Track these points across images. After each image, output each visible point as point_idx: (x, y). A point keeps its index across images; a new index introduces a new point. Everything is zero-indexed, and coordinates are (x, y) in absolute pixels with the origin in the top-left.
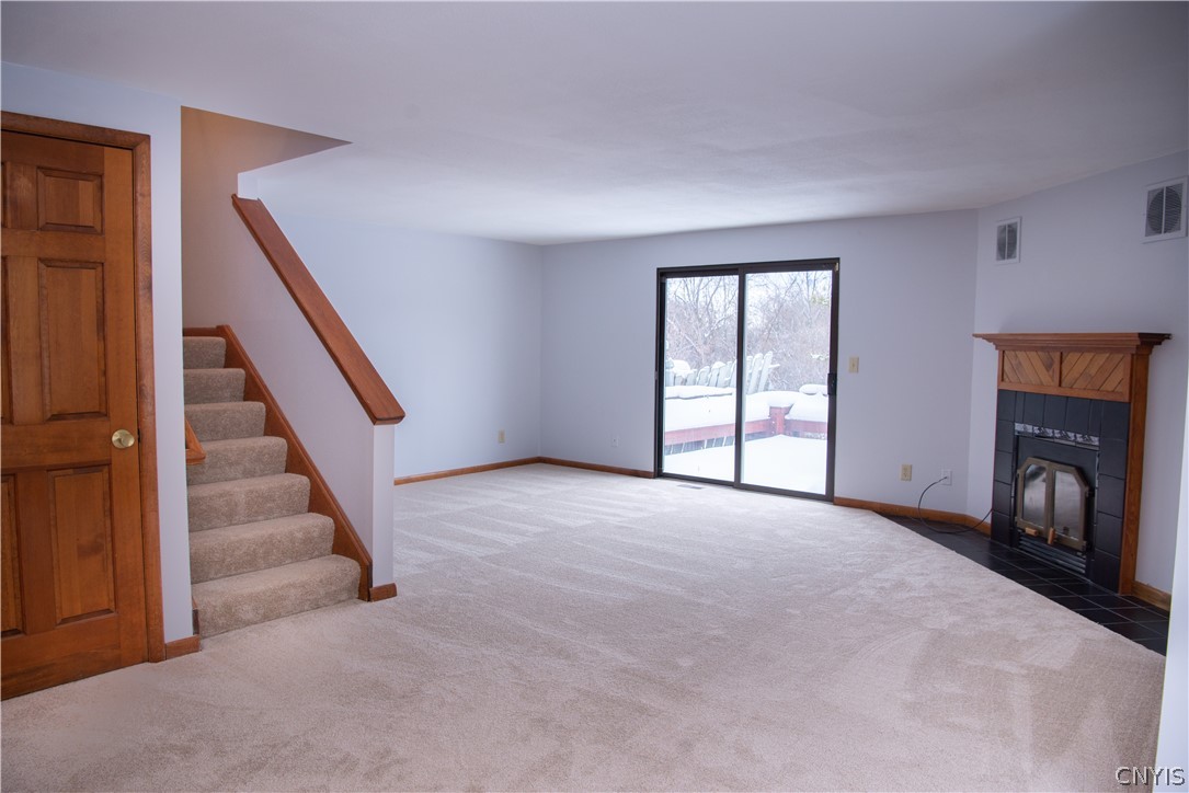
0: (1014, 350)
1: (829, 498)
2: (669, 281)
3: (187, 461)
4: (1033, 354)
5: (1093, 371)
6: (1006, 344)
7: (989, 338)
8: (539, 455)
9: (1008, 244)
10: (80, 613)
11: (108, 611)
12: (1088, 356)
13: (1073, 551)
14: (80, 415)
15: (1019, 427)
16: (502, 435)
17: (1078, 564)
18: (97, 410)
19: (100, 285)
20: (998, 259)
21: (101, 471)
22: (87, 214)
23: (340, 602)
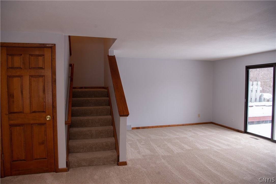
2: (250, 70)
3: (65, 124)
8: (212, 121)
10: (39, 158)
11: (46, 158)
14: (39, 112)
16: (199, 115)
18: (43, 111)
19: (44, 81)
21: (44, 125)
22: (41, 65)
23: (111, 164)
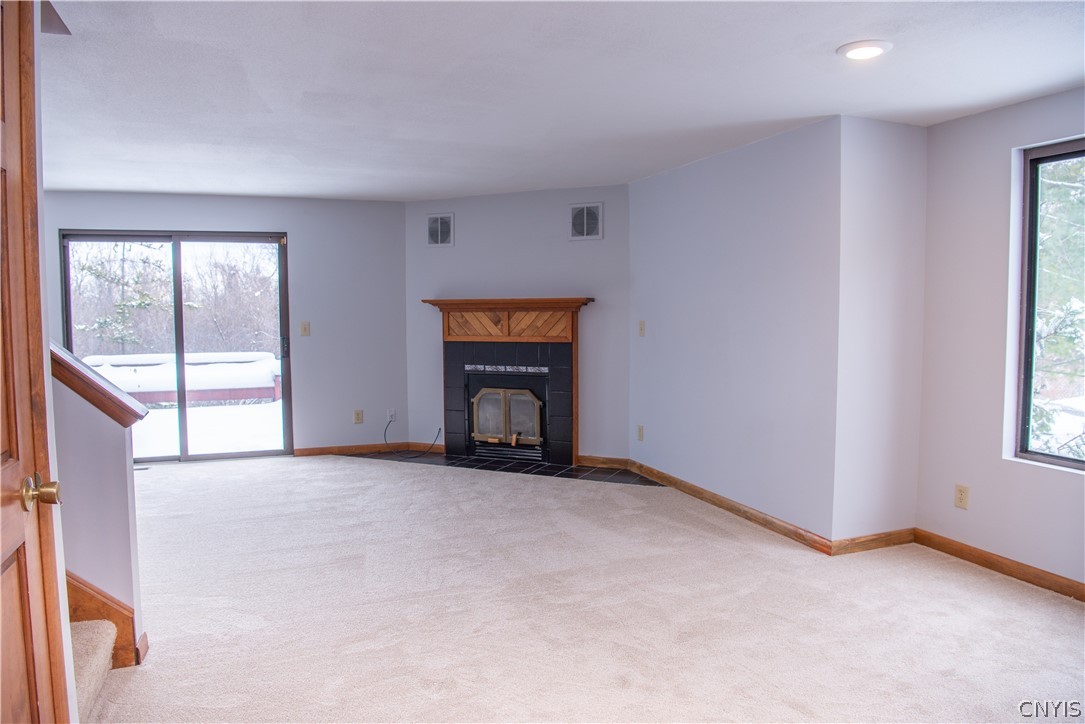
0: (460, 312)
1: (290, 451)
2: (73, 243)
4: (480, 314)
5: (539, 324)
6: (448, 308)
7: (434, 303)
9: (440, 231)
12: (534, 314)
13: (531, 447)
15: (468, 367)
17: (537, 455)
20: (430, 243)
